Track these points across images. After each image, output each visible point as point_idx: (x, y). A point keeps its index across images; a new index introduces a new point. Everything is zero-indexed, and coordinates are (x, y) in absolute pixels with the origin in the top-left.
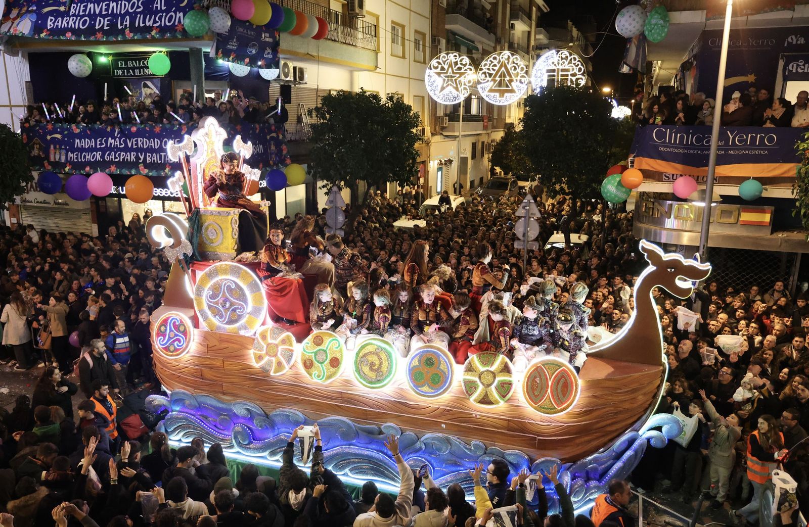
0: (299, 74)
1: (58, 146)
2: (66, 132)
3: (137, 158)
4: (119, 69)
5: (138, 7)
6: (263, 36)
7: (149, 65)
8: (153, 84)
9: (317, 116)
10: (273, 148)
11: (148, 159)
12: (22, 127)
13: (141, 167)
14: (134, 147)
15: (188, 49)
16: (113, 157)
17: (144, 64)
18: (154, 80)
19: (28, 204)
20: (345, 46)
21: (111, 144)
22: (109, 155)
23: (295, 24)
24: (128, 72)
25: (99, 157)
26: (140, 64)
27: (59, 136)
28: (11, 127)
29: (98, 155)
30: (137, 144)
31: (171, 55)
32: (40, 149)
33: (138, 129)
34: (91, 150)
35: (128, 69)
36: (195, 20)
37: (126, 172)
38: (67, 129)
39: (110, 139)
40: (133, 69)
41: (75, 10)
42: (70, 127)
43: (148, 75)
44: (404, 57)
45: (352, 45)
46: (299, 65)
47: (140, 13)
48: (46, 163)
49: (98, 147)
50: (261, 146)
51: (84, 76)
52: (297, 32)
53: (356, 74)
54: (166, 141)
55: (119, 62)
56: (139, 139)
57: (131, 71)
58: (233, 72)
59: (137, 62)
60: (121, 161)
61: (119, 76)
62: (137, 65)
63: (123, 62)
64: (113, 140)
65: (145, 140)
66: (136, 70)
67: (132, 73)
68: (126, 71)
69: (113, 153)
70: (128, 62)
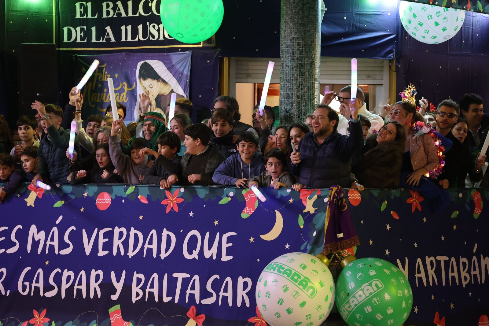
3: (107, 287)
4: (75, 23)
7: (163, 13)
8: (170, 68)
11: (135, 289)
13: (115, 312)
14: (101, 253)
16: (41, 285)
17: (147, 9)
24: (101, 33)
26: (135, 10)
30: (108, 246)
35: (101, 24)
39: (33, 229)
40: (117, 23)
43: (158, 42)
54: (194, 238)
55: (78, 5)
56: (117, 230)
57: (108, 29)
58: (410, 30)
59: (130, 3)
60: (63, 296)
61: (75, 44)
62: (127, 13)
63: (89, 4)
64: (43, 233)
65: (133, 231)
66: (123, 28)
67: (111, 36)
68: (94, 29)
69: (40, 271)
70: (104, 4)
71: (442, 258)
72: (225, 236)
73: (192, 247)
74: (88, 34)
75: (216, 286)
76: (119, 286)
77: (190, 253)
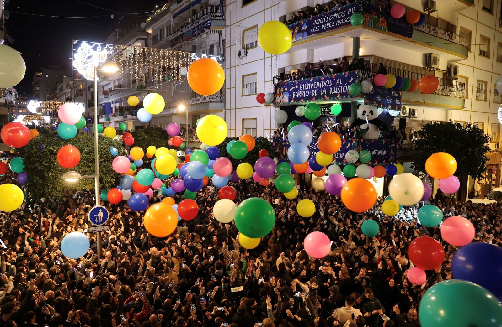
0: (412, 113)
1: (287, 148)
5: (330, 84)
6: (393, 93)
8: (333, 119)
9: (419, 135)
10: (392, 152)
15: (351, 102)
16: (311, 154)
17: (329, 109)
18: (333, 117)
20: (442, 96)
21: (310, 147)
23: (410, 86)
24: (322, 113)
26: (327, 109)
27: (288, 143)
31: (343, 105)
32: (279, 149)
36: (355, 88)
40: (324, 112)
41: (302, 87)
43: (331, 115)
44: (485, 100)
45: (447, 95)
46: (412, 107)
47: (330, 87)
48: (281, 155)
50: (385, 151)
51: (301, 116)
52: (411, 90)
53: (450, 112)
71: (377, 151)
75: (338, 155)
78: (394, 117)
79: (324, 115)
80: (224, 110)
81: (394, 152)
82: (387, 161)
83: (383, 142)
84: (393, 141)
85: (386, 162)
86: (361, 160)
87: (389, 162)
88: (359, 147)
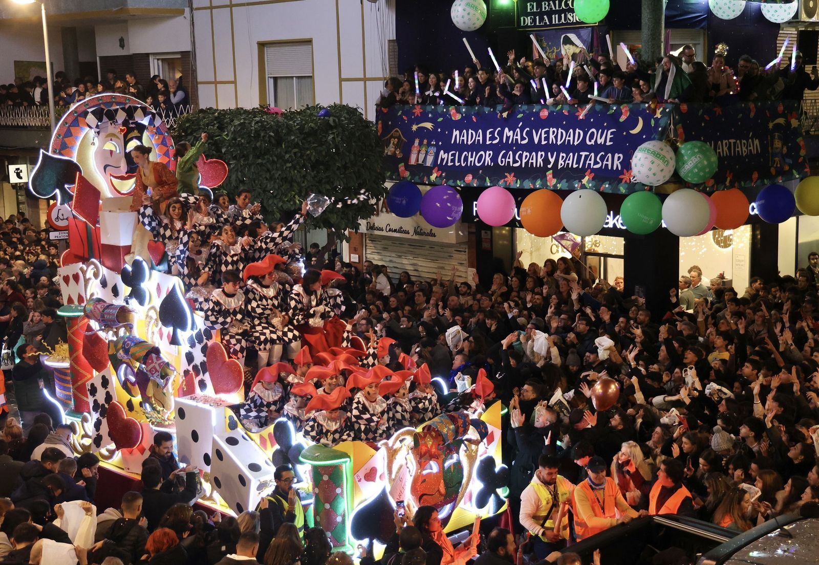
1: (425, 142)
2: (440, 120)
3: (546, 161)
4: (527, 15)
7: (576, 7)
8: (579, 37)
10: (778, 144)
11: (561, 162)
12: (378, 112)
13: (549, 174)
14: (544, 143)
16: (511, 160)
17: (566, 4)
18: (582, 31)
19: (377, 232)
21: (508, 138)
22: (504, 156)
24: (541, 19)
25: (488, 159)
26: (560, 5)
27: (429, 125)
28: (363, 112)
29: (487, 157)
30: (547, 138)
33: (551, 114)
34: (476, 147)
35: (541, 14)
37: (528, 185)
38: (443, 115)
39: (507, 130)
40: (550, 13)
42: (448, 110)
43: (573, 23)
48: (401, 167)
49: (488, 142)
50: (757, 142)
51: (473, 29)
54: (593, 133)
55: (529, 4)
56: (551, 130)
57: (545, 17)
58: (714, 12)
59: (557, 2)
60: (523, 166)
61: (527, 26)
62: (555, 7)
63: (535, 4)
64: (512, 132)
65: (560, 130)
66: (553, 16)
67: (547, 21)
68: (537, 17)
69: (511, 152)
70: (543, 3)
71: (732, 141)
72: (609, 132)
73: (591, 139)
74: (534, 21)
75: (602, 159)
76: (552, 160)
77: (590, 141)
78: (777, 26)
79: (551, 25)
80: (187, 10)
81: (785, 143)
82: (765, 173)
83: (750, 111)
84: (781, 108)
85: (761, 177)
86: (682, 173)
87: (772, 178)
88: (675, 130)
